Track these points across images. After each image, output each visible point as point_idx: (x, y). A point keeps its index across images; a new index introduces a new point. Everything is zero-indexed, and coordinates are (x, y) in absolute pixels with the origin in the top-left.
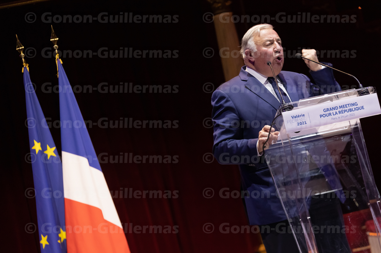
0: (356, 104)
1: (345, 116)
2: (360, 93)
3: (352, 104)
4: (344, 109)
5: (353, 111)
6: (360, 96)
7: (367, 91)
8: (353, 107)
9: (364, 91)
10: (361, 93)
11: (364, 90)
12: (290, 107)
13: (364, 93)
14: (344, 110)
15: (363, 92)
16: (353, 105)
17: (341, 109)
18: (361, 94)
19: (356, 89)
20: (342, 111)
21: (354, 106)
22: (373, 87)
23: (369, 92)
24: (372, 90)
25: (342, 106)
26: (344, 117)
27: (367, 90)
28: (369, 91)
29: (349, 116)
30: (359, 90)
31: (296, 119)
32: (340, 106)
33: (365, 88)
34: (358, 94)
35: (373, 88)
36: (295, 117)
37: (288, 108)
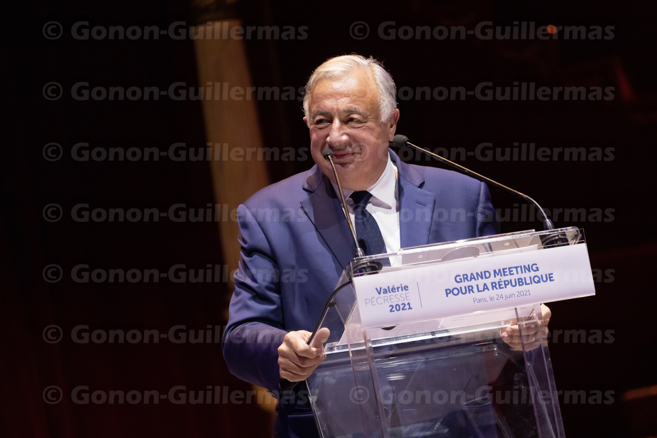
0: (534, 267)
1: (506, 296)
2: (546, 240)
3: (524, 266)
4: (504, 278)
5: (526, 284)
6: (544, 248)
7: (562, 237)
8: (527, 275)
9: (555, 236)
10: (548, 241)
11: (556, 233)
12: (374, 265)
13: (556, 241)
14: (505, 281)
15: (554, 239)
16: (528, 268)
17: (498, 278)
18: (548, 243)
19: (536, 231)
20: (499, 282)
21: (529, 271)
22: (578, 229)
23: (567, 241)
24: (576, 236)
25: (499, 270)
26: (504, 298)
27: (564, 234)
28: (569, 239)
29: (516, 296)
30: (544, 233)
31: (386, 295)
32: (495, 271)
33: (559, 229)
34: (541, 243)
35: (577, 232)
36: (385, 291)
37: (368, 267)
